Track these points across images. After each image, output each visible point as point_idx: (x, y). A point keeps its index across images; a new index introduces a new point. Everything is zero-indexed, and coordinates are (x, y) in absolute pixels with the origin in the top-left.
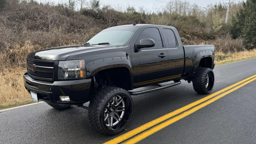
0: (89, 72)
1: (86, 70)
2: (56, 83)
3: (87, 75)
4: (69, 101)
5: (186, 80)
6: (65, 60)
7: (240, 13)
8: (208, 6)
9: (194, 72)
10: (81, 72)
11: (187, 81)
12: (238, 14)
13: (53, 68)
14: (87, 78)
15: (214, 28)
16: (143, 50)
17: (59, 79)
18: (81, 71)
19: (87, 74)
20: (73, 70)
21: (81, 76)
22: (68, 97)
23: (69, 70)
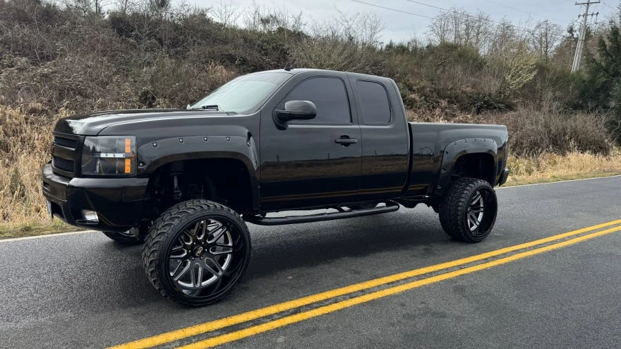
0: (144, 164)
1: (137, 160)
2: (75, 182)
3: (138, 170)
4: (97, 222)
5: (429, 206)
6: (96, 134)
7: (611, 41)
8: (539, 26)
9: (439, 188)
10: (128, 162)
11: (431, 207)
12: (604, 42)
13: (74, 149)
14: (139, 176)
15: (508, 78)
16: (291, 126)
17: (84, 173)
18: (126, 160)
19: (140, 167)
20: (110, 155)
21: (126, 172)
22: (96, 213)
23: (103, 155)
